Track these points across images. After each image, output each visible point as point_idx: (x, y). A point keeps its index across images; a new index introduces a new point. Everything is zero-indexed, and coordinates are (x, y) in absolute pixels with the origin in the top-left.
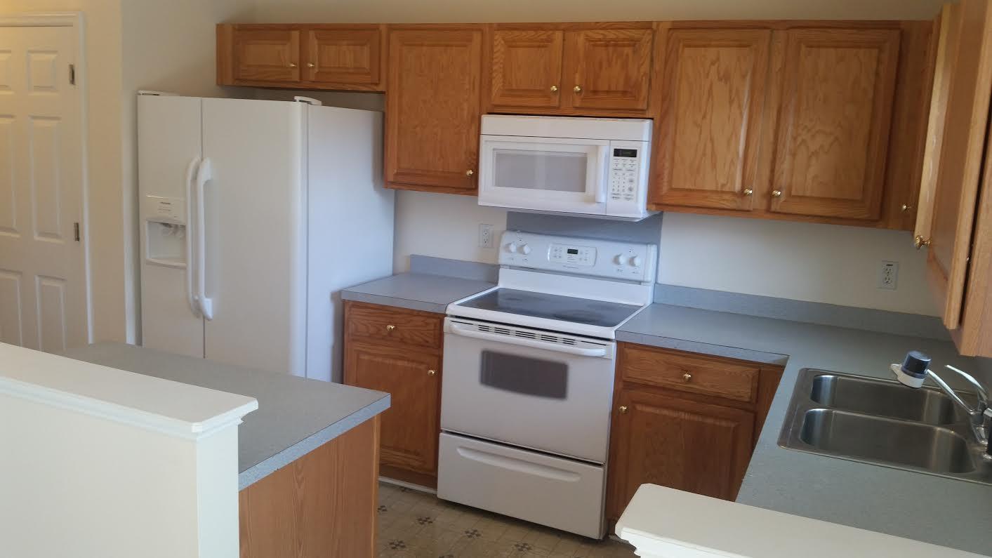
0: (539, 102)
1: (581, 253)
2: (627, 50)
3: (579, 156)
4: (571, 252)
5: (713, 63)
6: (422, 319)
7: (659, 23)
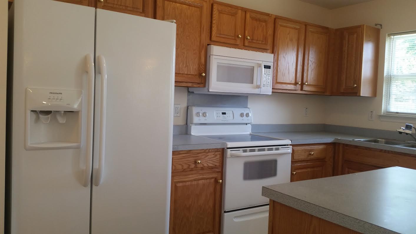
0: (232, 42)
1: (227, 114)
2: (264, 24)
3: (250, 67)
4: (224, 114)
5: (288, 34)
6: (213, 153)
7: (272, 15)
